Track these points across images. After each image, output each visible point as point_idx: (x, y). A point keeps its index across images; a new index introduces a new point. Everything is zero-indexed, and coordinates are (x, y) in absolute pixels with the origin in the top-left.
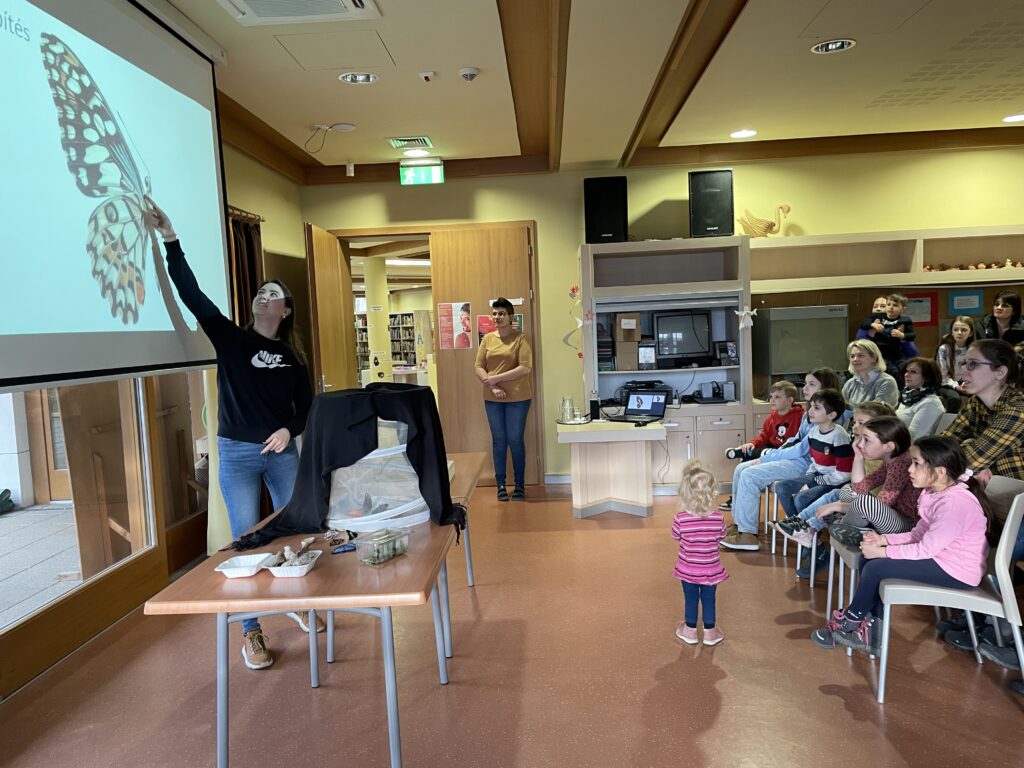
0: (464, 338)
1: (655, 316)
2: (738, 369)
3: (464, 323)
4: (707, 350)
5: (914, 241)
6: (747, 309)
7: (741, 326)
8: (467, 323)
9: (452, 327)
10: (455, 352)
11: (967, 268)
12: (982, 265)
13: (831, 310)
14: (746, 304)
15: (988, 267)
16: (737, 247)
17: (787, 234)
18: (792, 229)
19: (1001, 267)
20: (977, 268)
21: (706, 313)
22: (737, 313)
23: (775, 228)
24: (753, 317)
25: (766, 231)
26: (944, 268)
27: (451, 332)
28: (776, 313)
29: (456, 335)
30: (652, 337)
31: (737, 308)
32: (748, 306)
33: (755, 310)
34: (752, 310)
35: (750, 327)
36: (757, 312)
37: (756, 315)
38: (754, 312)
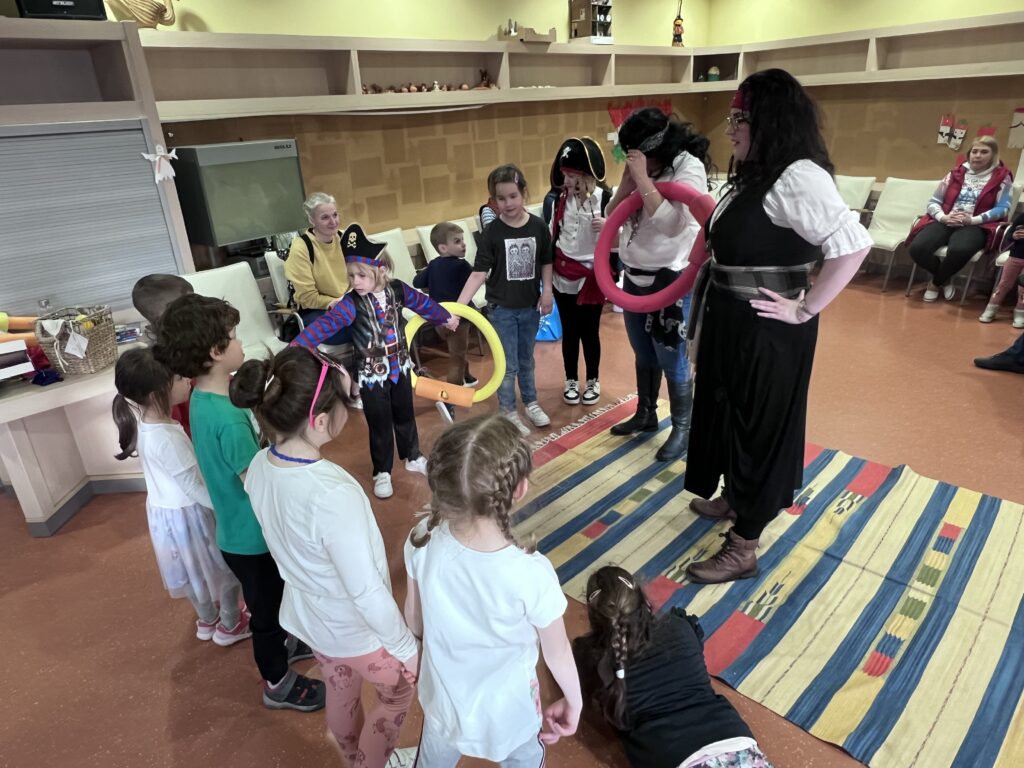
5: (347, 53)
6: (161, 149)
7: (158, 177)
11: (401, 91)
12: (413, 88)
13: (276, 148)
14: (157, 142)
15: (420, 90)
16: (118, 43)
17: (184, 28)
18: (189, 20)
19: (429, 90)
20: (409, 91)
22: (146, 156)
23: (168, 16)
24: (173, 162)
25: (154, 19)
26: (377, 90)
28: (207, 154)
31: (145, 149)
32: (161, 144)
33: (174, 151)
34: (169, 151)
35: (172, 178)
36: (176, 154)
37: (176, 158)
38: (173, 154)
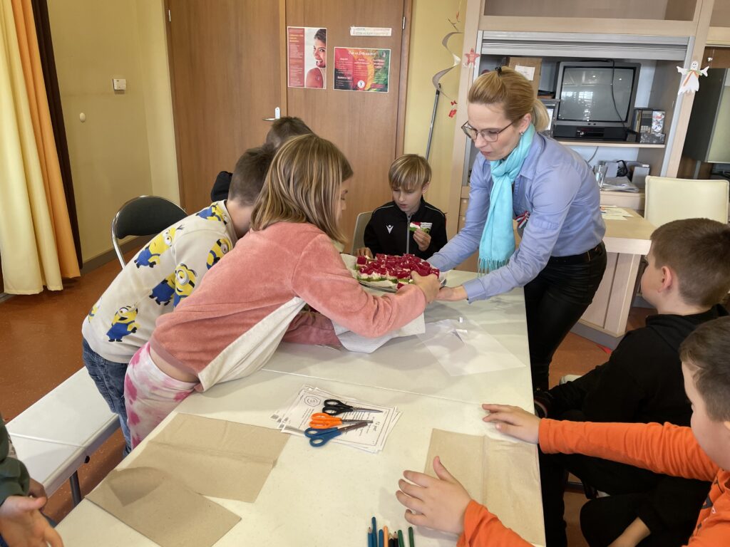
0: (316, 73)
1: (562, 65)
2: (664, 150)
3: (317, 55)
4: (624, 120)
6: (696, 65)
7: (682, 90)
8: (322, 55)
9: (303, 59)
10: (306, 90)
14: (696, 59)
21: (633, 68)
22: (680, 70)
24: (701, 78)
27: (302, 65)
29: (307, 70)
30: (553, 94)
31: (681, 63)
32: (698, 61)
33: (708, 68)
34: (701, 69)
35: (694, 92)
36: (707, 72)
37: (706, 75)
38: (705, 72)
